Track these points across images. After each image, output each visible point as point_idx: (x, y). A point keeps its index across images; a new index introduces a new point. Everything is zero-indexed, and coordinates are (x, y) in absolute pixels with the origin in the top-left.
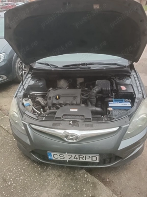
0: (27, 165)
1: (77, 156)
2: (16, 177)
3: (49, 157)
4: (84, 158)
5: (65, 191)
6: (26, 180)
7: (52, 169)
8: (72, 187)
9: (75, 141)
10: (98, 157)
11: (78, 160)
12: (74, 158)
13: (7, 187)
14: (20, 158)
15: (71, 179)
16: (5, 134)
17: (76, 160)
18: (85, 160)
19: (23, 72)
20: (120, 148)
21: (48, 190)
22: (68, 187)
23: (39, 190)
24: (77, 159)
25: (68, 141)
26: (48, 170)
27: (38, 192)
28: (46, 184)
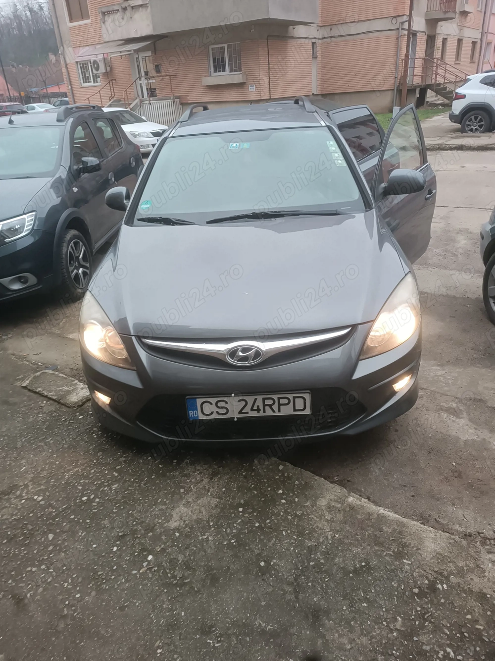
0: (125, 461)
1: (259, 403)
2: (101, 485)
3: (191, 413)
4: (275, 407)
5: (234, 498)
6: (127, 490)
7: (192, 463)
8: (249, 489)
9: (251, 362)
10: (307, 396)
11: (261, 414)
12: (252, 410)
13: (80, 506)
14: (103, 451)
15: (245, 477)
16: (53, 408)
17: (255, 414)
18: (277, 414)
19: (81, 270)
20: (357, 375)
21: (190, 500)
22: (239, 491)
23: (165, 504)
24: (258, 410)
25: (236, 363)
26: (183, 465)
27: (164, 507)
28: (182, 491)
